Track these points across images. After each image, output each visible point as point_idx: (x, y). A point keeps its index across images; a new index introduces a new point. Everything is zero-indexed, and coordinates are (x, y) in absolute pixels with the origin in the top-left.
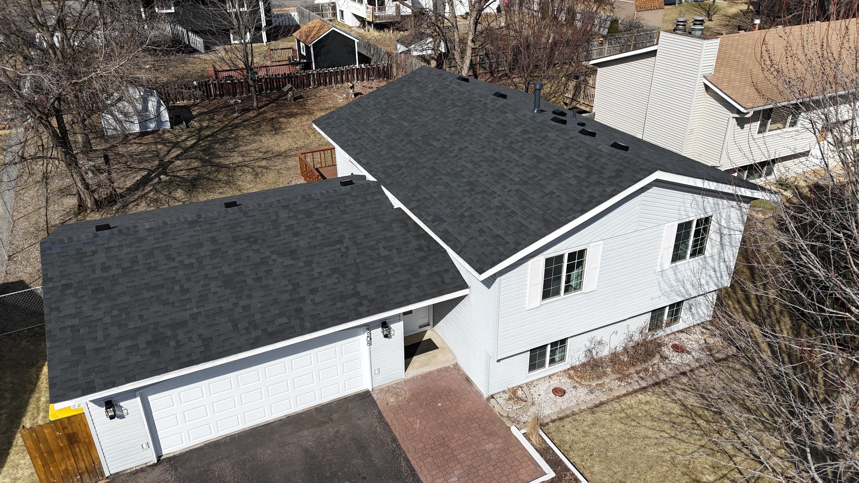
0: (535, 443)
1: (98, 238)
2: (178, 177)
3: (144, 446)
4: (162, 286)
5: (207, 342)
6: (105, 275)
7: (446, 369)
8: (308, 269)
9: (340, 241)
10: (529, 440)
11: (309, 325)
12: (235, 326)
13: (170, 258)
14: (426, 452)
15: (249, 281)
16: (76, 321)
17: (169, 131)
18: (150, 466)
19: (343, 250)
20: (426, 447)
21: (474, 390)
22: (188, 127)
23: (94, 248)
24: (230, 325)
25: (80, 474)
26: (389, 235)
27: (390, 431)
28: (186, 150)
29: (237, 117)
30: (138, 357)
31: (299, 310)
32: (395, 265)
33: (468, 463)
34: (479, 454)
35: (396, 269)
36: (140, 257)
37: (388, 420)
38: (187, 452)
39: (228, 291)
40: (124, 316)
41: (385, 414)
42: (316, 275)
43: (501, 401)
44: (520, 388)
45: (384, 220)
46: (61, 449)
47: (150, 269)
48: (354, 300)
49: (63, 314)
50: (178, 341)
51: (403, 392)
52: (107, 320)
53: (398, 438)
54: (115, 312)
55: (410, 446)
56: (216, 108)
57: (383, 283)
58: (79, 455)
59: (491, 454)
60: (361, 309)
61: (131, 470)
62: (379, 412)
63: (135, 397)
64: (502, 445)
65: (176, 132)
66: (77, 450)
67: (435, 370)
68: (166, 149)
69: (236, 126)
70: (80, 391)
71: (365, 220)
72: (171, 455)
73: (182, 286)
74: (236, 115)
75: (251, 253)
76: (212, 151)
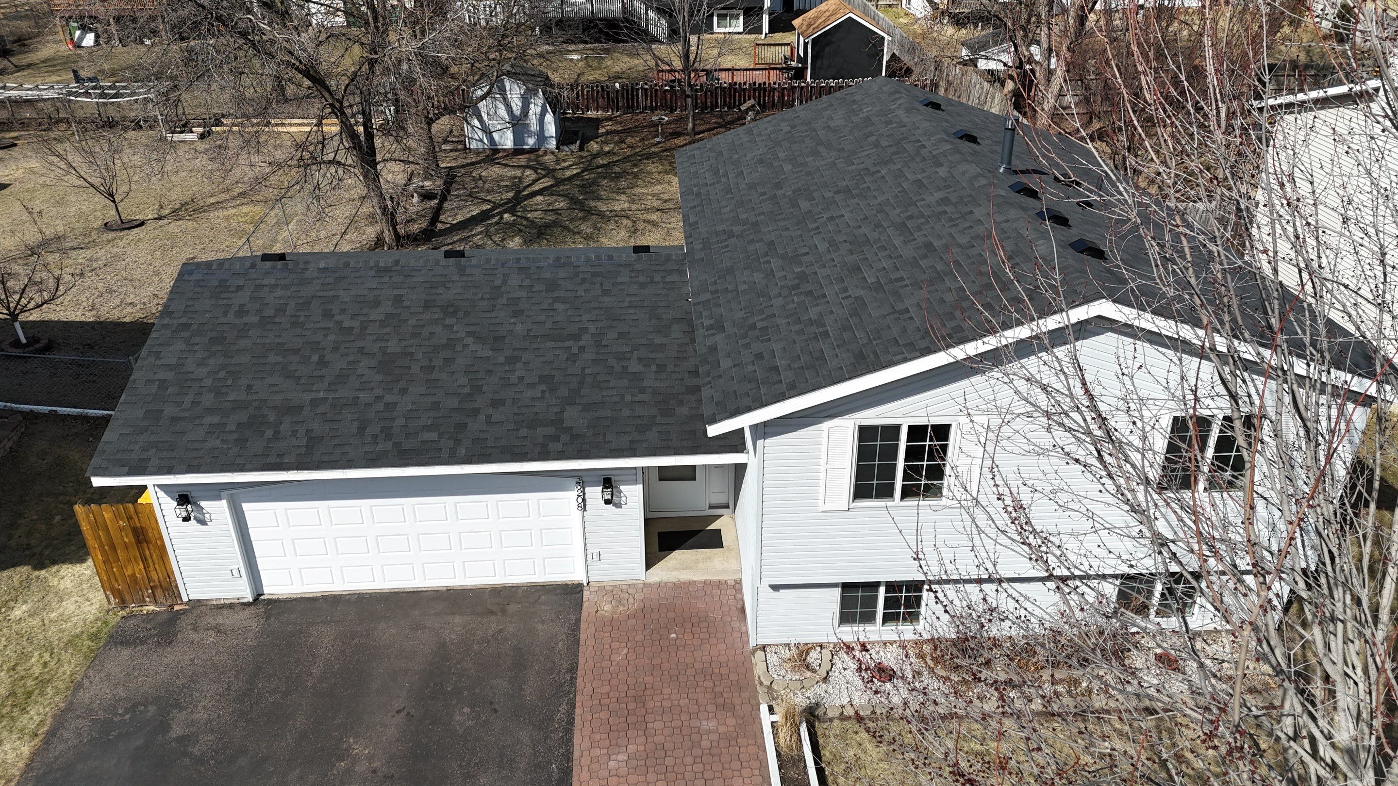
0: (782, 741)
1: (254, 270)
2: (527, 219)
3: (235, 572)
4: (296, 351)
5: (313, 441)
6: (237, 321)
7: (720, 584)
8: (507, 368)
9: (576, 337)
10: (775, 734)
11: (463, 451)
12: (362, 429)
13: (328, 315)
14: (607, 701)
15: (415, 369)
16: (170, 375)
17: (553, 153)
18: (242, 604)
19: (575, 350)
20: (611, 694)
21: (744, 629)
22: (581, 149)
23: (241, 282)
24: (356, 424)
25: (152, 588)
26: (658, 340)
27: (576, 655)
28: (559, 182)
29: (659, 143)
30: (218, 442)
31: (462, 427)
32: (642, 391)
33: (659, 739)
34: (684, 732)
35: (640, 397)
36: (292, 303)
37: (583, 637)
38: (296, 599)
39: (379, 377)
40: (229, 382)
41: (583, 626)
42: (514, 379)
43: (773, 659)
44: (818, 649)
45: (664, 316)
46: (126, 546)
47: (295, 324)
48: (550, 430)
49: (162, 362)
50: (276, 432)
51: (631, 600)
52: (208, 382)
53: (580, 667)
54: (222, 374)
55: (589, 685)
56: (636, 127)
57: (609, 413)
58: (150, 560)
59: (705, 737)
60: (554, 447)
61: (218, 602)
62: (578, 621)
63: (219, 498)
64: (731, 729)
65: (561, 155)
66: (147, 552)
67: (700, 582)
68: (534, 176)
69: (649, 156)
70: (127, 469)
71: (632, 311)
72: (274, 597)
73: (322, 357)
74: (657, 140)
75: (438, 329)
76: (595, 188)
